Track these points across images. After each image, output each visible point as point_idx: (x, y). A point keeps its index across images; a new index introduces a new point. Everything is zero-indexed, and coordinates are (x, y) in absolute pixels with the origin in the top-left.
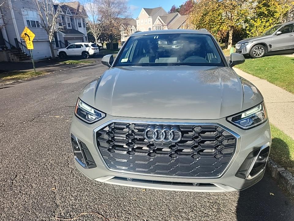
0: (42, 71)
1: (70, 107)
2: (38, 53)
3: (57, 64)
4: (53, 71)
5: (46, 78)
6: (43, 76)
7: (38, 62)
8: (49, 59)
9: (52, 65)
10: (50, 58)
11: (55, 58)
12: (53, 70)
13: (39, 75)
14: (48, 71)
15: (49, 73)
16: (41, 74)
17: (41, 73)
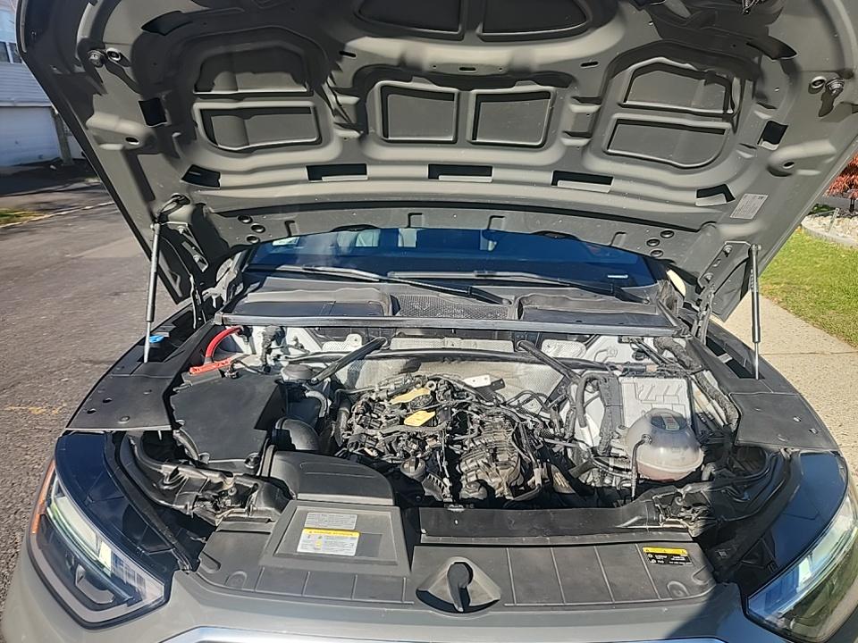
0: (21, 207)
1: (95, 363)
2: (17, 143)
3: (79, 181)
4: (64, 206)
5: (32, 232)
6: (24, 227)
7: (15, 175)
8: (52, 167)
9: (59, 187)
10: (57, 162)
11: (73, 163)
12: (63, 203)
13: (8, 222)
14: (42, 206)
15: (46, 216)
16: (15, 218)
17: (17, 216)
